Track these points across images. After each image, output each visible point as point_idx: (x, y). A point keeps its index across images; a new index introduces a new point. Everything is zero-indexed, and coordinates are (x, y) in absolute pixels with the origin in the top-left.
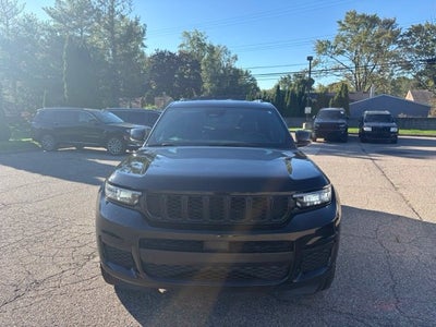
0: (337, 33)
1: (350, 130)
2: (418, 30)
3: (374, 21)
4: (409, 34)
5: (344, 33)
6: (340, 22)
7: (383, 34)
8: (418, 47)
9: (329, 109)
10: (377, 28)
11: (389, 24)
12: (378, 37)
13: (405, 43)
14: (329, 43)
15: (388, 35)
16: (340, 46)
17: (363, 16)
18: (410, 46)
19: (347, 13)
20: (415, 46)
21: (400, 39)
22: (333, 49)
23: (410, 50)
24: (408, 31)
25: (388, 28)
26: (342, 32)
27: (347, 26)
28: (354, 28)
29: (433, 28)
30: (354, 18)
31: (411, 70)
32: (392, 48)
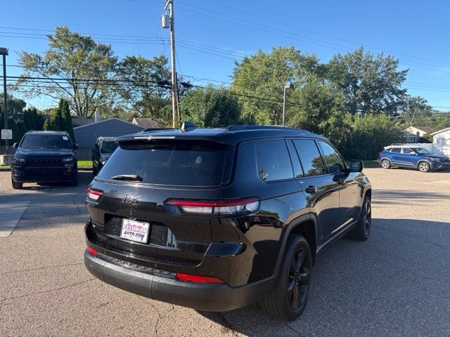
0: (48, 48)
1: (80, 164)
2: (132, 61)
3: (88, 43)
4: (125, 65)
5: (57, 51)
6: (50, 37)
7: (100, 59)
8: (134, 77)
9: (45, 132)
10: (93, 52)
11: (105, 50)
12: (95, 60)
13: (123, 72)
14: (39, 58)
15: (106, 61)
16: (53, 63)
17: (77, 36)
18: (127, 76)
19: (58, 28)
20: (131, 76)
21: (118, 67)
22: (45, 66)
23: (127, 80)
24: (124, 61)
25: (105, 54)
26: (54, 49)
27: (60, 43)
28: (67, 46)
29: (145, 62)
30: (67, 36)
31: (130, 100)
32: (111, 75)
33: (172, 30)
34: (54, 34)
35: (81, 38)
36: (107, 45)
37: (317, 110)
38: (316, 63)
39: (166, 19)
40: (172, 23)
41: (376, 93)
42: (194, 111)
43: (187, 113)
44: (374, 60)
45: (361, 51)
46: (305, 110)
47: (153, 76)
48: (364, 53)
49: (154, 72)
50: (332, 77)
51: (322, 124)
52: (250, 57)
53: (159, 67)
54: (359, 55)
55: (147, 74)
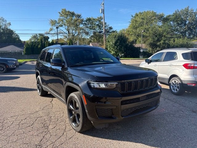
0: (59, 17)
2: (89, 20)
3: (73, 14)
6: (59, 13)
7: (78, 20)
8: (90, 26)
10: (75, 17)
11: (79, 16)
12: (76, 21)
14: (56, 21)
16: (61, 23)
17: (69, 12)
18: (87, 26)
19: (62, 9)
20: (89, 26)
21: (84, 23)
22: (58, 24)
23: (87, 27)
24: (86, 20)
25: (79, 18)
26: (61, 17)
27: (63, 15)
28: (66, 16)
29: (94, 19)
30: (65, 12)
31: (88, 35)
32: (81, 26)
33: (104, 14)
34: (61, 12)
35: (71, 12)
36: (80, 14)
37: (157, 38)
38: (163, 17)
39: (101, 10)
40: (104, 11)
41: (194, 27)
42: (111, 41)
43: (109, 42)
44: (194, 12)
45: (188, 8)
46: (152, 38)
47: (97, 25)
48: (190, 9)
49: (97, 23)
50: (174, 20)
51: (158, 43)
52: (138, 13)
53: (100, 21)
54: (187, 10)
55: (95, 24)
